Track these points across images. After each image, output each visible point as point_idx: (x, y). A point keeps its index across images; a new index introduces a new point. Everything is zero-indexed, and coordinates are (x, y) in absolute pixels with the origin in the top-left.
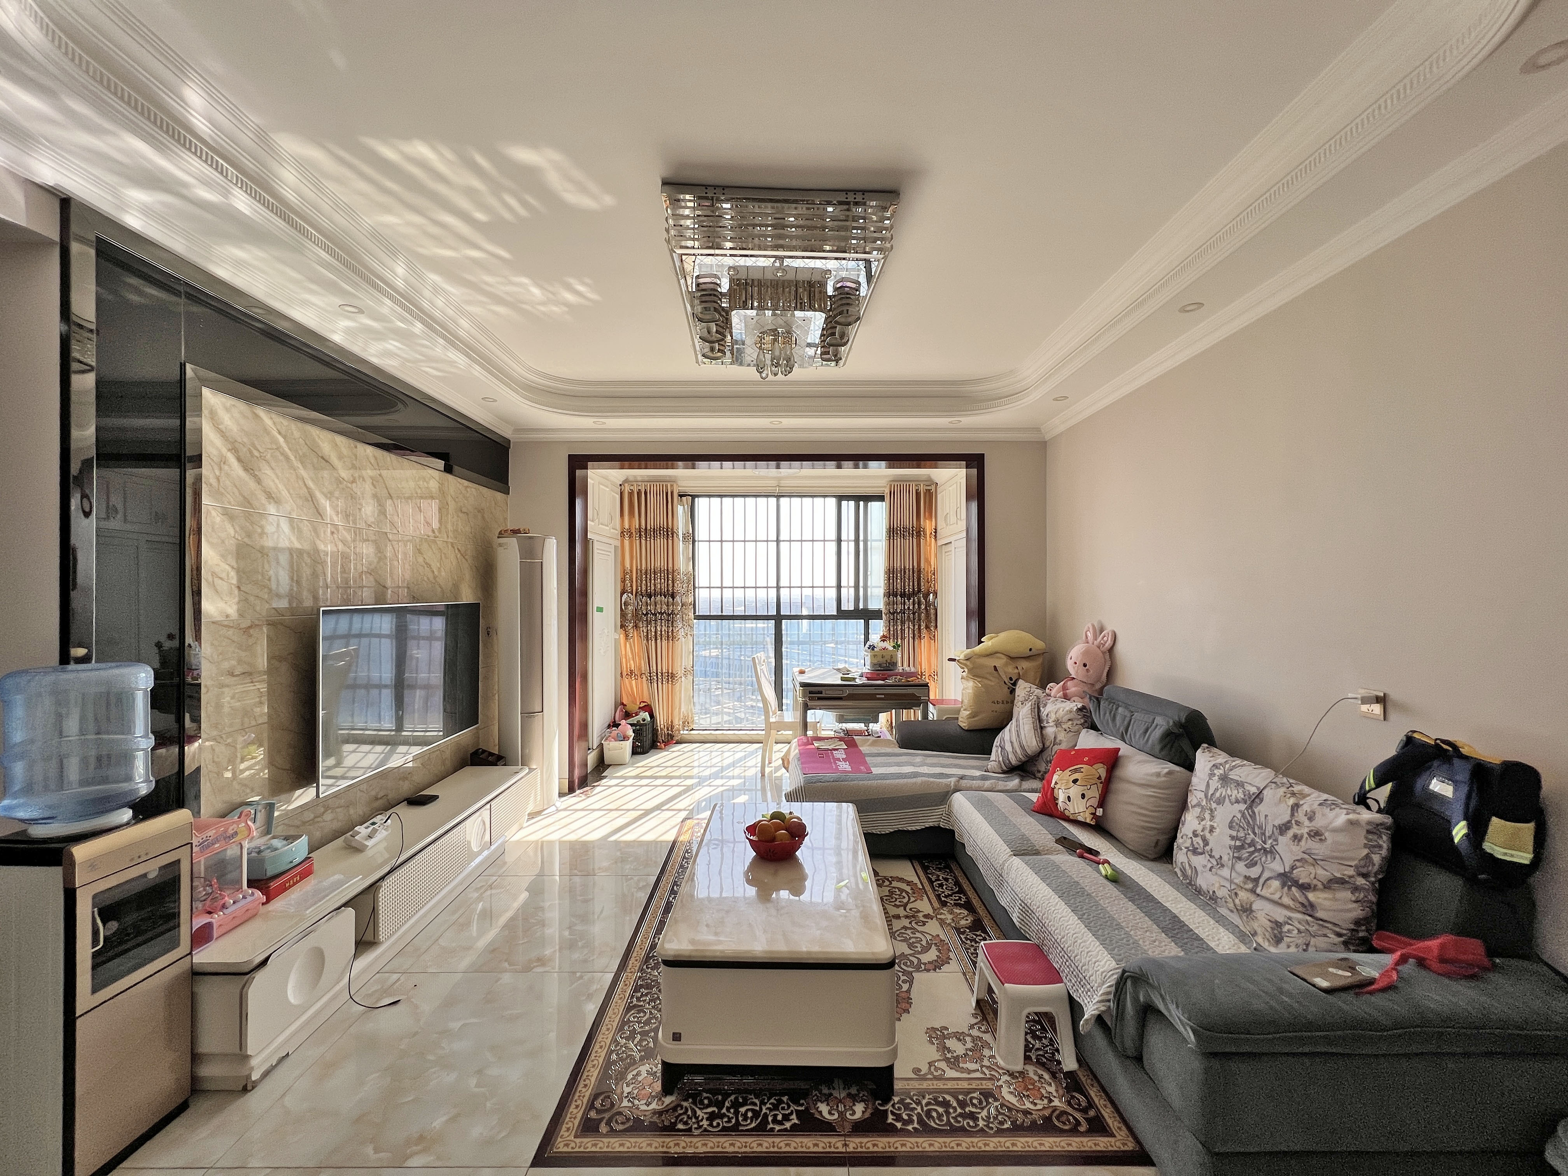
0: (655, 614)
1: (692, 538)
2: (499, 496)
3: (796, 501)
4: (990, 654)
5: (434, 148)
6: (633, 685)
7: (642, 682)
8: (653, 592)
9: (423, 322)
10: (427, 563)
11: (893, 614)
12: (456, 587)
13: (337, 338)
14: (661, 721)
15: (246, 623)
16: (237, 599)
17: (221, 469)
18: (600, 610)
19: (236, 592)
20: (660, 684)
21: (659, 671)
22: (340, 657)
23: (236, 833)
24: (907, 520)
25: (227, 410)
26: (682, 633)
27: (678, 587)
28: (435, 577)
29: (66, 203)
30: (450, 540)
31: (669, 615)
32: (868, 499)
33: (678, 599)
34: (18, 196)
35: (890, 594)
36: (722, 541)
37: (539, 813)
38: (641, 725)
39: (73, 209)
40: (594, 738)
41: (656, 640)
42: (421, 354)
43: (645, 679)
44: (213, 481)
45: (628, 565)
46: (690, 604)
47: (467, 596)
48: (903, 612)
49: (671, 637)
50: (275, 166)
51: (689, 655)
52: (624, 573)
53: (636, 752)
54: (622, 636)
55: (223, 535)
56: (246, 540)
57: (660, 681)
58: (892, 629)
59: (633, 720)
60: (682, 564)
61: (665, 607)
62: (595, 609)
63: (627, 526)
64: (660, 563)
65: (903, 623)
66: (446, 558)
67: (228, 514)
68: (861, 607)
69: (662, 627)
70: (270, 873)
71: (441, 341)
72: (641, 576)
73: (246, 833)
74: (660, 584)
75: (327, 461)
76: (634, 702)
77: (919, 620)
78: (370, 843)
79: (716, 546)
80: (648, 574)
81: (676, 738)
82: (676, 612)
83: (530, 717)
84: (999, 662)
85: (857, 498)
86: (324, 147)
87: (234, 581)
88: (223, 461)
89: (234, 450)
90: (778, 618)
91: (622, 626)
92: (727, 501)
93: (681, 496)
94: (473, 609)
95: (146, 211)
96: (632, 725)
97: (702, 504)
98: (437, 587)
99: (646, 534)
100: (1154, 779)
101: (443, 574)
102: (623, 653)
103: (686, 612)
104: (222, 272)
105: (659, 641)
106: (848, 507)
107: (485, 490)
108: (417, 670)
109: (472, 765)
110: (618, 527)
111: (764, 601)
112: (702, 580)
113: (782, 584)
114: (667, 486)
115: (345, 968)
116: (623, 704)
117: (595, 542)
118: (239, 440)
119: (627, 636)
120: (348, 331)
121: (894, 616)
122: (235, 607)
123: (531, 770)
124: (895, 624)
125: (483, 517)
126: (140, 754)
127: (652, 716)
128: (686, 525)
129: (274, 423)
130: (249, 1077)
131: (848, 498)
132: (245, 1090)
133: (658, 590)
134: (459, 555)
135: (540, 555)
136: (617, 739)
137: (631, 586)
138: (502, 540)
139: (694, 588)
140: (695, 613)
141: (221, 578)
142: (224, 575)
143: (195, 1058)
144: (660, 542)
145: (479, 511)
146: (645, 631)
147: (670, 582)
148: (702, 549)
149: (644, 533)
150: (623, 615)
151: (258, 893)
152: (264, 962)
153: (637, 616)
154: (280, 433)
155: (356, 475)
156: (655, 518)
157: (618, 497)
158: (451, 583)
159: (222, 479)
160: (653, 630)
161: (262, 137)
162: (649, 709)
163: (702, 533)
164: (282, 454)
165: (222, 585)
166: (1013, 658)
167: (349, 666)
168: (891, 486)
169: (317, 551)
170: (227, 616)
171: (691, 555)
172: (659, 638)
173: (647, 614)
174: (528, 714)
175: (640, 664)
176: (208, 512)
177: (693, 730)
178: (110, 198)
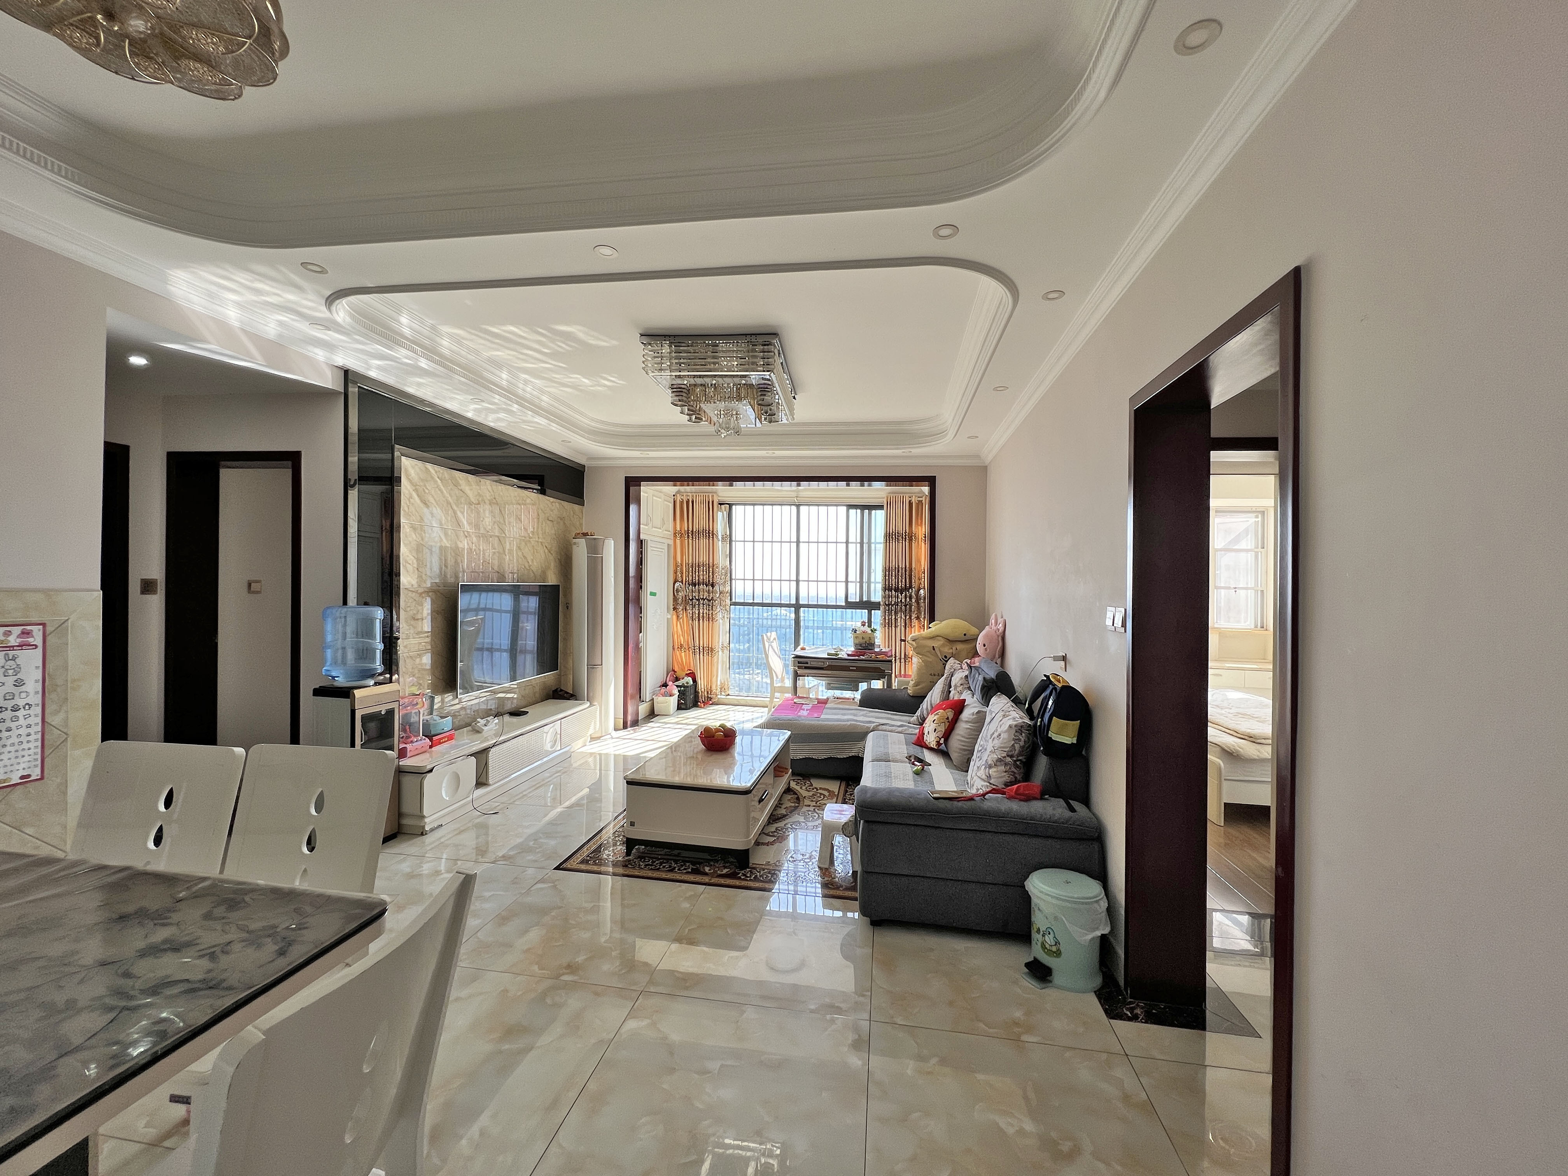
0: (698, 600)
1: (729, 539)
2: (576, 507)
3: (814, 509)
4: (933, 638)
5: (517, 327)
6: (683, 656)
7: (689, 654)
8: (697, 582)
9: (517, 403)
10: (524, 556)
11: (888, 605)
12: (544, 573)
13: (470, 415)
14: (702, 685)
15: (421, 590)
16: (416, 576)
17: (410, 501)
18: (653, 594)
19: (416, 571)
20: (701, 656)
21: (701, 645)
22: (471, 623)
23: (417, 703)
24: (901, 526)
25: (413, 467)
26: (720, 615)
27: (717, 579)
28: (529, 566)
29: (346, 372)
30: (540, 540)
31: (709, 601)
32: (871, 508)
33: (717, 588)
34: (328, 373)
35: (887, 588)
36: (754, 541)
37: (599, 738)
38: (684, 687)
39: (350, 373)
40: (647, 694)
41: (699, 620)
42: (520, 419)
43: (691, 651)
44: (406, 509)
45: (679, 560)
46: (727, 592)
47: (552, 580)
48: (896, 604)
49: (711, 618)
50: (438, 339)
51: (726, 634)
52: (676, 566)
53: (680, 708)
54: (675, 617)
55: (410, 539)
56: (421, 542)
57: (702, 653)
58: (887, 618)
59: (679, 683)
60: (721, 561)
61: (706, 594)
62: (649, 593)
63: (678, 529)
64: (703, 558)
65: (896, 613)
66: (537, 552)
67: (413, 528)
68: (865, 599)
69: (703, 610)
70: (433, 733)
71: (530, 413)
72: (689, 569)
73: (422, 704)
74: (703, 576)
75: (464, 492)
76: (683, 670)
77: (911, 611)
78: (485, 728)
79: (749, 545)
80: (695, 567)
81: (713, 700)
82: (715, 598)
83: (593, 668)
84: (936, 644)
85: (863, 507)
86: (464, 330)
87: (415, 566)
88: (411, 497)
89: (416, 490)
90: (797, 607)
91: (674, 609)
92: (758, 508)
93: (721, 504)
94: (556, 588)
95: (379, 368)
96: (677, 686)
97: (737, 510)
98: (531, 572)
99: (692, 535)
100: (971, 717)
101: (535, 564)
102: (675, 630)
103: (723, 598)
104: (411, 390)
105: (701, 621)
106: (855, 514)
107: (565, 504)
108: (526, 639)
109: (553, 698)
110: (671, 528)
111: (787, 593)
112: (738, 573)
113: (801, 578)
114: (709, 496)
115: (471, 790)
116: (674, 671)
117: (649, 542)
118: (418, 484)
119: (678, 617)
120: (475, 410)
121: (890, 608)
122: (416, 580)
123: (591, 705)
124: (890, 614)
125: (564, 523)
126: (378, 651)
127: (694, 681)
128: (725, 528)
129: (436, 472)
130: (424, 827)
131: (855, 507)
132: (422, 834)
133: (701, 580)
134: (546, 551)
135: (601, 552)
136: (664, 695)
137: (682, 577)
138: (574, 540)
139: (731, 579)
140: (731, 600)
141: (410, 564)
142: (410, 562)
143: (400, 815)
144: (703, 542)
145: (561, 519)
146: (691, 613)
147: (711, 574)
148: (738, 548)
149: (691, 534)
150: (675, 599)
151: (427, 740)
152: (431, 771)
153: (687, 601)
154: (438, 478)
155: (480, 499)
156: (700, 521)
157: (671, 505)
158: (540, 571)
159: (411, 507)
160: (697, 612)
161: (433, 328)
162: (693, 675)
163: (738, 534)
164: (440, 490)
165: (410, 567)
166: (951, 641)
167: (478, 631)
168: (887, 498)
169: (457, 548)
170: (412, 585)
171: (728, 553)
172: (701, 619)
173: (693, 599)
174: (592, 666)
175: (688, 639)
176: (404, 527)
177: (729, 695)
178: (363, 365)
